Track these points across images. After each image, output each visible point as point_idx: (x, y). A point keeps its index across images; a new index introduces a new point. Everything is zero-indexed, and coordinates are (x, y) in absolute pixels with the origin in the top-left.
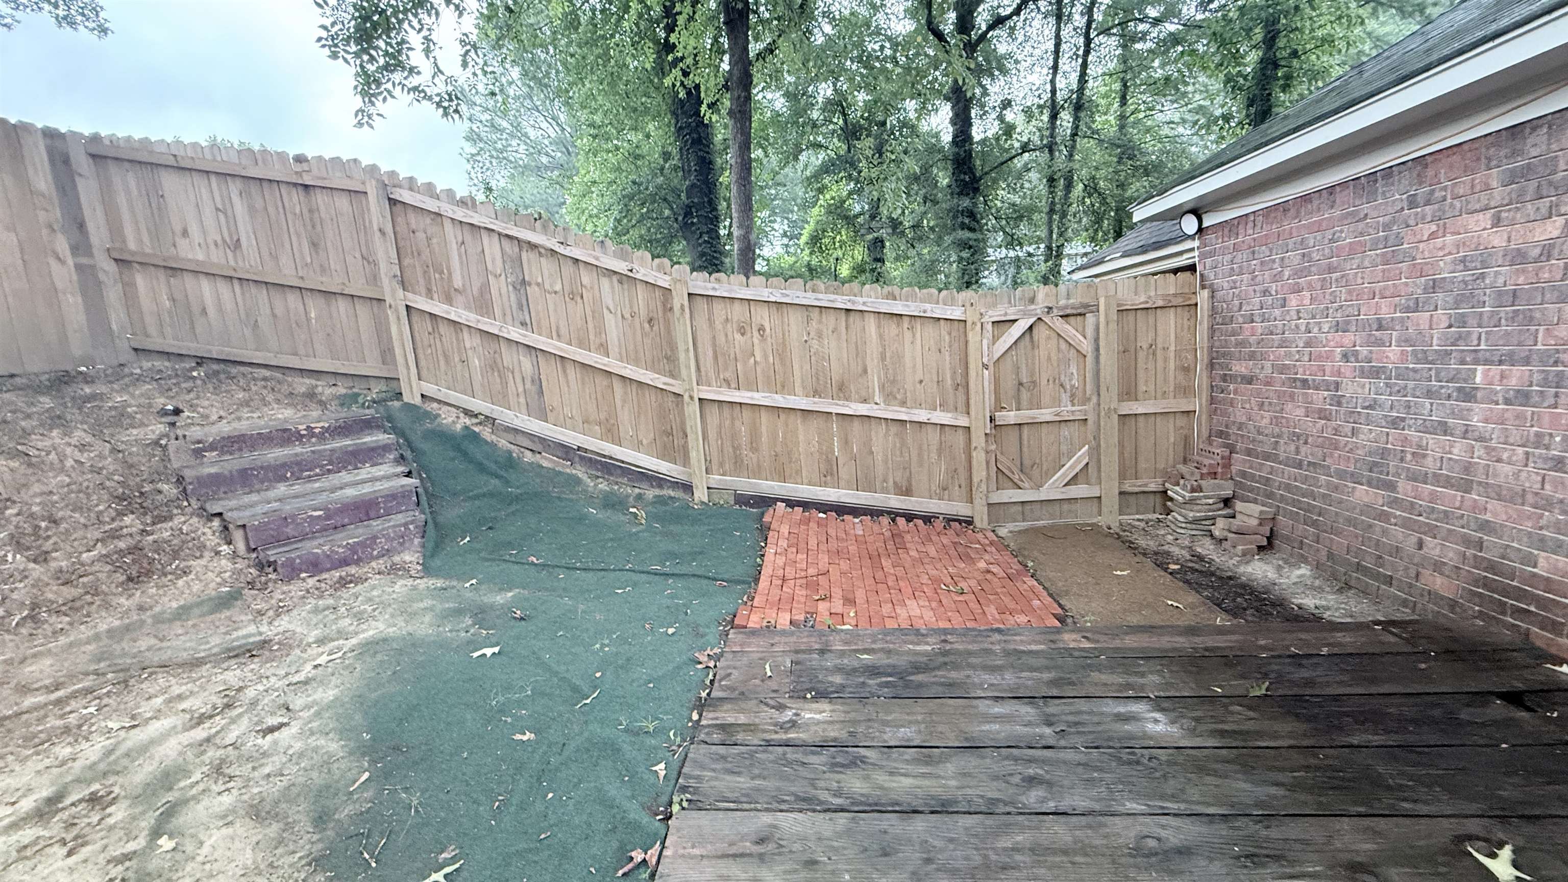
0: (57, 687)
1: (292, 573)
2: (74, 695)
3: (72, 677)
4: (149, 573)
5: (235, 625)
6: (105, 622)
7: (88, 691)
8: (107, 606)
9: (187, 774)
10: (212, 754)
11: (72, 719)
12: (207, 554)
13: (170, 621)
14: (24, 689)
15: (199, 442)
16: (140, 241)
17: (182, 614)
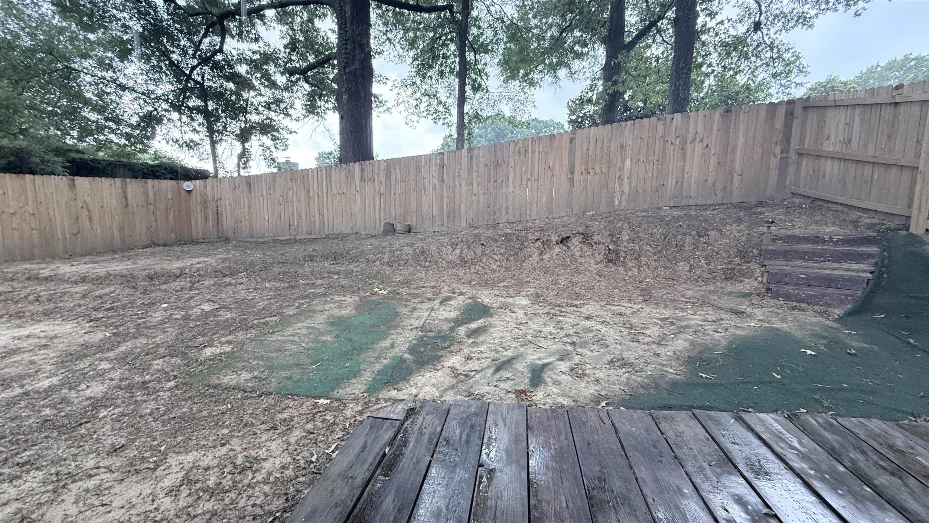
0: (689, 298)
1: (776, 296)
2: (690, 302)
3: (693, 297)
4: (731, 278)
5: (742, 304)
6: (711, 288)
7: (693, 303)
8: (714, 283)
9: (690, 328)
10: (699, 328)
11: (685, 307)
12: (753, 278)
13: (725, 294)
14: (683, 296)
15: (776, 236)
16: (809, 144)
17: (731, 293)
